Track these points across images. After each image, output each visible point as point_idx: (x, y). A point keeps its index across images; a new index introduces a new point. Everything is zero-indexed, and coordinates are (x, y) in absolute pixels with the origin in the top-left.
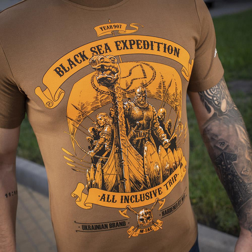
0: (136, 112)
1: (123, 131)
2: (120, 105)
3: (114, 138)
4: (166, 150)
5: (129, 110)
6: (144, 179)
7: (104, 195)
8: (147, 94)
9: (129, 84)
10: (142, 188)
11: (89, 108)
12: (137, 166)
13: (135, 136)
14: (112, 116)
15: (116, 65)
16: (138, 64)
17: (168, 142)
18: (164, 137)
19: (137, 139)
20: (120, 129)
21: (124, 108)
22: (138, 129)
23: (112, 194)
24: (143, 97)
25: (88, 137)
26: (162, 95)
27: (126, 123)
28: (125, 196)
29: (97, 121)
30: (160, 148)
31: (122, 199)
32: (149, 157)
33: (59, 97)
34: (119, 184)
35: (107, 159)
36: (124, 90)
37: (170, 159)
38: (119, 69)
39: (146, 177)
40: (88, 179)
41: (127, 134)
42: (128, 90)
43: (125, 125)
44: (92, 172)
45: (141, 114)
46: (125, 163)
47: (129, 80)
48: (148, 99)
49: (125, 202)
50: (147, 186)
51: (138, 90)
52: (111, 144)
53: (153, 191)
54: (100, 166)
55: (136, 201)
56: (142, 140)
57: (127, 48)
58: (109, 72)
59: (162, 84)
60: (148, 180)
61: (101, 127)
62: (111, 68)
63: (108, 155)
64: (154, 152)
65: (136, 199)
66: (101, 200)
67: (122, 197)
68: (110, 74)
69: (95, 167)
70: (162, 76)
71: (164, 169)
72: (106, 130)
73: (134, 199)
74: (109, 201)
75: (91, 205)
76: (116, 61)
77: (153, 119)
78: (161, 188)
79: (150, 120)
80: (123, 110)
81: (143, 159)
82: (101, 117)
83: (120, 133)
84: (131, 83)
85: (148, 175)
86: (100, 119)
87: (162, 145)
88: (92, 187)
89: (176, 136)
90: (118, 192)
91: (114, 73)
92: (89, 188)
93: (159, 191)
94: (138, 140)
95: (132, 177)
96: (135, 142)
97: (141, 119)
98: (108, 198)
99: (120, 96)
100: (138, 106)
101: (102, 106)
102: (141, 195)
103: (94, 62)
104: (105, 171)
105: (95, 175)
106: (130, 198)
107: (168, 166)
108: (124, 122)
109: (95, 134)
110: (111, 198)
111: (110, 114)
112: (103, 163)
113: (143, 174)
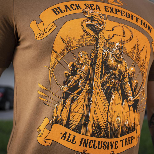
0: (112, 62)
1: (97, 74)
2: (100, 51)
3: (88, 78)
4: (129, 106)
5: (107, 57)
6: (106, 126)
7: (66, 133)
8: (123, 50)
9: (111, 37)
10: (102, 134)
11: (75, 44)
12: (102, 111)
13: (106, 82)
14: (92, 57)
15: (103, 20)
16: (120, 25)
17: (132, 99)
18: (129, 93)
19: (108, 85)
20: (96, 71)
21: (103, 54)
22: (110, 76)
23: (73, 133)
24: (120, 51)
25: (66, 72)
26: (135, 55)
27: (102, 68)
28: (85, 139)
29: (79, 57)
30: (124, 102)
31: (81, 142)
32: (114, 105)
33: (50, 29)
34: (82, 125)
35: (78, 97)
36: (106, 39)
37: (131, 118)
38: (105, 23)
39: (107, 124)
40: (55, 114)
41: (101, 78)
42: (109, 41)
43: (100, 69)
44: (60, 108)
45: (116, 65)
46: (93, 104)
47: (111, 34)
48: (124, 54)
49: (83, 146)
50: (106, 134)
51: (117, 44)
52: (85, 83)
53: (111, 142)
54: (70, 102)
55: (94, 148)
56: (112, 87)
57: (113, 13)
58: (96, 22)
59: (137, 46)
60: (109, 129)
61: (81, 64)
62: (98, 20)
63: (79, 93)
64: (119, 103)
65: (94, 144)
66: (61, 138)
67: (82, 139)
68: (97, 24)
69: (64, 102)
70: (137, 39)
71: (123, 125)
72: (84, 68)
73: (92, 144)
74: (69, 140)
75: (50, 142)
76: (103, 17)
77: (124, 74)
78: (118, 142)
79: (122, 73)
80: (102, 56)
81: (109, 106)
82: (83, 56)
83: (95, 75)
84: (113, 37)
85: (110, 123)
86: (81, 57)
87: (127, 100)
88: (56, 123)
89: (139, 98)
90: (80, 133)
91: (100, 25)
92: (53, 124)
93: (116, 145)
94: (109, 87)
95: (96, 120)
96: (105, 87)
97: (115, 69)
98: (69, 137)
99: (102, 43)
100: (114, 57)
101: (86, 45)
102: (99, 142)
103: (86, 12)
104: (72, 108)
105: (62, 111)
106: (89, 143)
107: (127, 123)
108: (100, 66)
109: (73, 70)
110: (71, 138)
111: (91, 55)
112: (73, 99)
113: (106, 121)
